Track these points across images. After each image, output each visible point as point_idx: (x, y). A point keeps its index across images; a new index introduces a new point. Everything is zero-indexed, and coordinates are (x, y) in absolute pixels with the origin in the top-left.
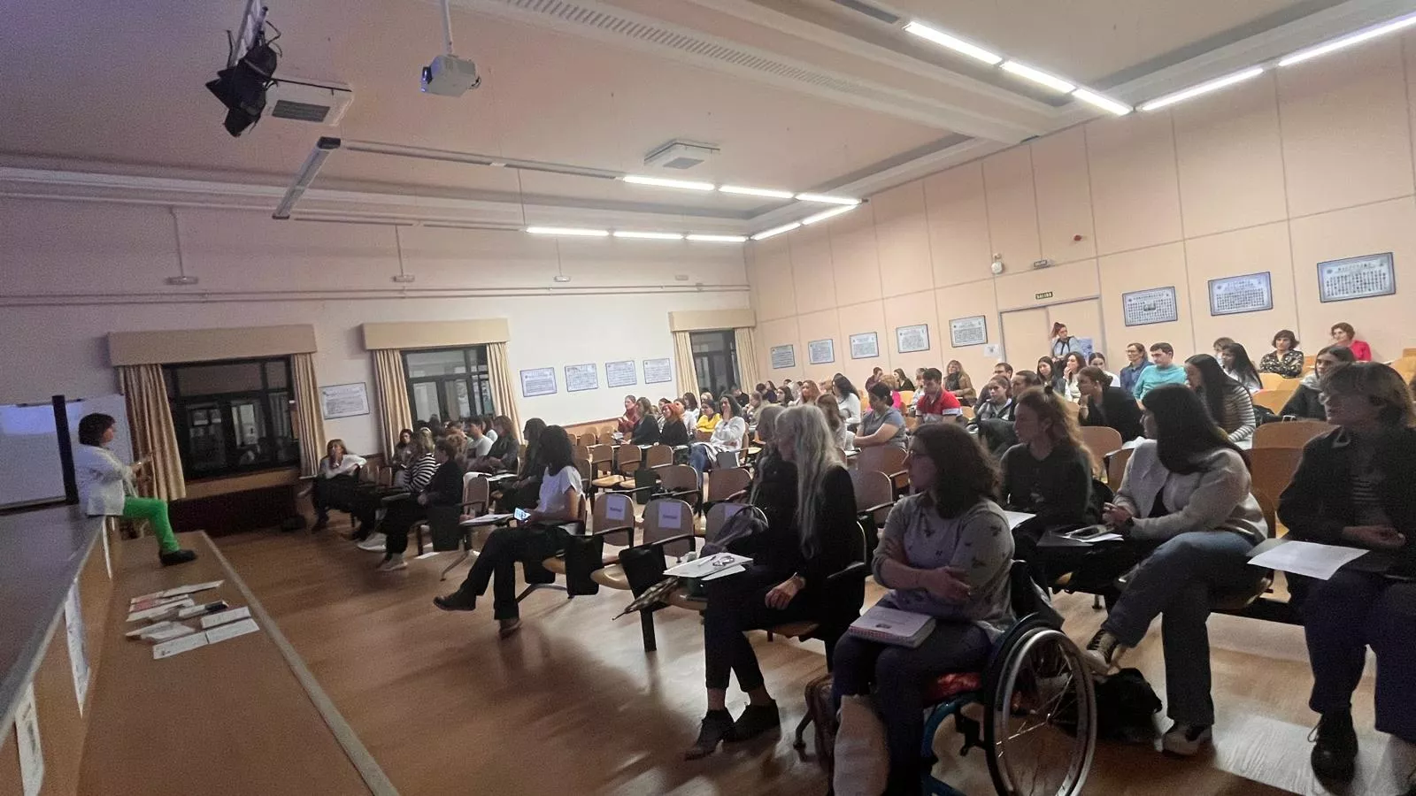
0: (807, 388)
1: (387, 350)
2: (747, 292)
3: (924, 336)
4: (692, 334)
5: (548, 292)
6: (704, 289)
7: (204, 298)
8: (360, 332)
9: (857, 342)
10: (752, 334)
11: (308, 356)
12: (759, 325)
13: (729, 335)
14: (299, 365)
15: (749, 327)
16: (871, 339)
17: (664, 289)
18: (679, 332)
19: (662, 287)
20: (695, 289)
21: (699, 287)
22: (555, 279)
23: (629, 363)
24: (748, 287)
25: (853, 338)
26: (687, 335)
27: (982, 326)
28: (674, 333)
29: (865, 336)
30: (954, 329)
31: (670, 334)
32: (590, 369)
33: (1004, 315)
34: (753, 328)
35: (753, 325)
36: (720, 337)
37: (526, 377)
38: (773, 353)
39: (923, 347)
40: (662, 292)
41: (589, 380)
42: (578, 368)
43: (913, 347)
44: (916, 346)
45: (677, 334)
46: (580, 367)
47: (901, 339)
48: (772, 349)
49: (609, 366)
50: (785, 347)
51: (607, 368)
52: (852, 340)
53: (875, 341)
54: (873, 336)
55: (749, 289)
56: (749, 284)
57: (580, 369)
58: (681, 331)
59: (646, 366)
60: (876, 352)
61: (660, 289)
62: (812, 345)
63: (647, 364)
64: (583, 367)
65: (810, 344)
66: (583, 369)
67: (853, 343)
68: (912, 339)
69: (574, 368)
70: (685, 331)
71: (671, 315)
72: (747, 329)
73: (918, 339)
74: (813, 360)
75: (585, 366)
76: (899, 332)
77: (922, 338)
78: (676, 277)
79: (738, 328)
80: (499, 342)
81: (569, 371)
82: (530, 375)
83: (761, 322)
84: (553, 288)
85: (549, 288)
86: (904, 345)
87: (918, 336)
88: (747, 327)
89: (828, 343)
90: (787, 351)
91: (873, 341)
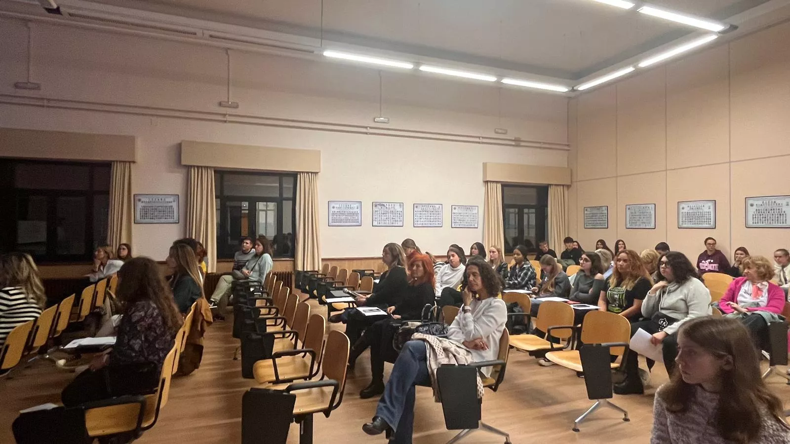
1: (202, 167)
2: (566, 152)
3: (787, 210)
4: (505, 186)
5: (363, 130)
6: (523, 144)
7: (45, 103)
8: (179, 149)
9: (686, 210)
10: (566, 192)
11: (127, 165)
12: (574, 184)
13: (542, 191)
14: (117, 172)
15: (563, 185)
16: (707, 208)
17: (481, 140)
18: (491, 182)
19: (479, 137)
20: (513, 143)
21: (517, 143)
22: (374, 119)
23: (437, 206)
24: (567, 147)
25: (682, 205)
26: (499, 186)
28: (486, 182)
31: (482, 184)
32: (397, 208)
34: (568, 186)
35: (569, 183)
36: (533, 192)
37: (333, 207)
38: (586, 212)
39: (784, 224)
40: (479, 143)
41: (395, 217)
42: (385, 205)
43: (769, 222)
44: (774, 222)
45: (489, 184)
46: (388, 204)
47: (752, 211)
48: (585, 209)
49: (417, 207)
50: (599, 208)
51: (415, 208)
52: (681, 207)
53: (712, 210)
54: (711, 204)
55: (569, 148)
56: (569, 143)
57: (388, 206)
58: (493, 182)
59: (454, 211)
60: (712, 223)
61: (477, 140)
62: (629, 209)
63: (455, 209)
64: (390, 204)
65: (628, 207)
66: (390, 207)
67: (682, 211)
68: (769, 212)
69: (382, 205)
70: (497, 182)
71: (485, 165)
72: (562, 187)
73: (779, 214)
74: (629, 225)
75: (393, 204)
76: (750, 202)
77: (784, 212)
78: (495, 130)
79: (553, 185)
80: (310, 172)
81: (376, 206)
82: (338, 206)
83: (577, 182)
84: (371, 128)
85: (366, 127)
86: (754, 219)
87: (779, 209)
88: (561, 185)
89: (650, 208)
90: (600, 212)
91: (709, 210)
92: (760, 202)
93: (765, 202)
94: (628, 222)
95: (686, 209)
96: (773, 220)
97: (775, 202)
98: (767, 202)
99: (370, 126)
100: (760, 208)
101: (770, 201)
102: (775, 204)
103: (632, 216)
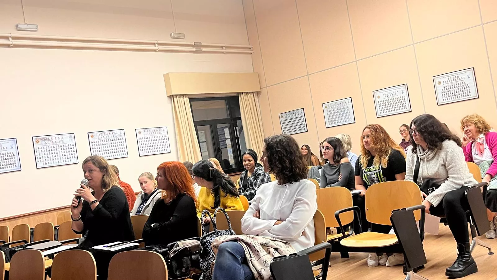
2: (250, 56)
3: (471, 82)
4: (193, 99)
5: (3, 42)
6: (204, 49)
9: (382, 98)
10: (257, 101)
12: (264, 91)
13: (233, 101)
15: (253, 92)
16: (401, 92)
17: (157, 47)
18: (176, 95)
19: (154, 44)
20: (194, 49)
21: (198, 48)
22: (17, 26)
23: (118, 132)
24: (250, 50)
25: (377, 94)
26: (187, 100)
28: (172, 97)
29: (393, 89)
31: (167, 99)
32: (67, 140)
34: (258, 93)
35: (258, 90)
36: (222, 105)
38: (282, 119)
39: (469, 96)
40: (155, 51)
41: (66, 154)
42: (50, 138)
43: (456, 96)
44: (460, 96)
45: (175, 99)
46: (54, 137)
47: (440, 88)
48: (280, 115)
49: (92, 136)
50: (294, 112)
51: (90, 137)
52: (377, 96)
53: (405, 94)
54: (404, 88)
55: (252, 52)
56: (251, 46)
57: (54, 141)
58: (179, 95)
59: (139, 136)
60: (407, 107)
62: (326, 107)
63: (140, 133)
64: (57, 137)
65: (324, 105)
66: (57, 140)
67: (378, 100)
68: (455, 87)
69: (45, 138)
70: (183, 95)
71: (166, 77)
72: (252, 95)
73: (463, 87)
74: (328, 123)
75: (60, 136)
76: (437, 80)
77: (467, 85)
78: (171, 35)
79: (242, 93)
81: (38, 142)
83: (267, 87)
84: (14, 38)
85: (7, 38)
86: (444, 96)
87: (463, 83)
88: (251, 92)
89: (347, 102)
90: (297, 116)
91: (403, 95)
92: (446, 79)
93: (449, 77)
94: (327, 120)
95: (381, 96)
96: (459, 94)
97: (458, 77)
98: (452, 77)
99: (13, 35)
100: (447, 85)
101: (454, 77)
102: (459, 78)
103: (330, 114)
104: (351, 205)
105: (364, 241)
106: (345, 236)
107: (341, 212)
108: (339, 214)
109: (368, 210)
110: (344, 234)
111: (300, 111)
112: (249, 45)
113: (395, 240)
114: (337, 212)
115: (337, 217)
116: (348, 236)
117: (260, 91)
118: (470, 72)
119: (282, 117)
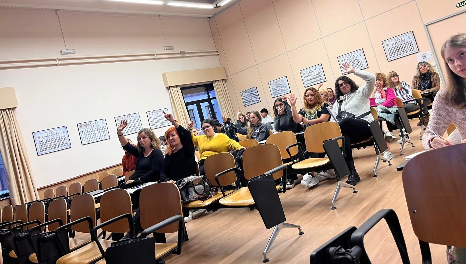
0: (312, 95)
2: (217, 56)
3: (362, 58)
4: (182, 88)
5: (53, 63)
6: (187, 55)
9: (306, 75)
10: (225, 84)
12: (229, 78)
13: (209, 87)
15: (222, 80)
16: (318, 69)
17: (156, 57)
18: (171, 87)
19: (154, 55)
20: (180, 56)
21: (183, 55)
22: (61, 52)
23: (135, 115)
24: (217, 53)
25: (303, 72)
26: (179, 89)
27: (412, 39)
28: (168, 88)
29: (313, 68)
30: (387, 48)
31: (165, 90)
32: (101, 124)
33: (429, 27)
34: (225, 80)
37: (39, 138)
38: (243, 95)
39: (362, 67)
40: (155, 59)
41: (101, 133)
42: (89, 124)
45: (171, 89)
46: (92, 123)
48: (242, 93)
49: (118, 120)
50: (250, 90)
51: (117, 121)
52: (303, 74)
53: (321, 70)
54: (320, 67)
55: (218, 54)
56: (217, 50)
57: (92, 125)
58: (174, 86)
59: (149, 116)
60: (323, 78)
61: (153, 57)
62: (271, 84)
63: (150, 114)
64: (94, 122)
65: (270, 83)
66: (94, 125)
67: (304, 76)
68: (352, 63)
69: (86, 124)
70: (176, 86)
71: (164, 75)
72: (222, 82)
73: (358, 62)
74: (274, 95)
75: (96, 122)
76: (341, 59)
77: (360, 60)
78: (164, 48)
79: (215, 81)
80: (7, 109)
81: (81, 127)
82: (43, 135)
83: (230, 76)
84: (59, 60)
85: (55, 60)
87: (357, 59)
88: (221, 80)
89: (284, 79)
90: (253, 92)
91: (320, 71)
92: (346, 58)
93: (348, 57)
94: (272, 93)
95: (306, 74)
96: (356, 67)
97: (353, 56)
98: (350, 56)
99: (59, 58)
102: (354, 57)
103: (274, 88)
104: (296, 142)
105: (307, 164)
106: (294, 163)
107: (290, 147)
108: (289, 149)
109: (307, 144)
110: (294, 162)
111: (254, 88)
112: (216, 49)
113: (328, 160)
114: (287, 147)
115: (288, 150)
116: (296, 162)
117: (226, 78)
118: (361, 52)
119: (243, 94)
